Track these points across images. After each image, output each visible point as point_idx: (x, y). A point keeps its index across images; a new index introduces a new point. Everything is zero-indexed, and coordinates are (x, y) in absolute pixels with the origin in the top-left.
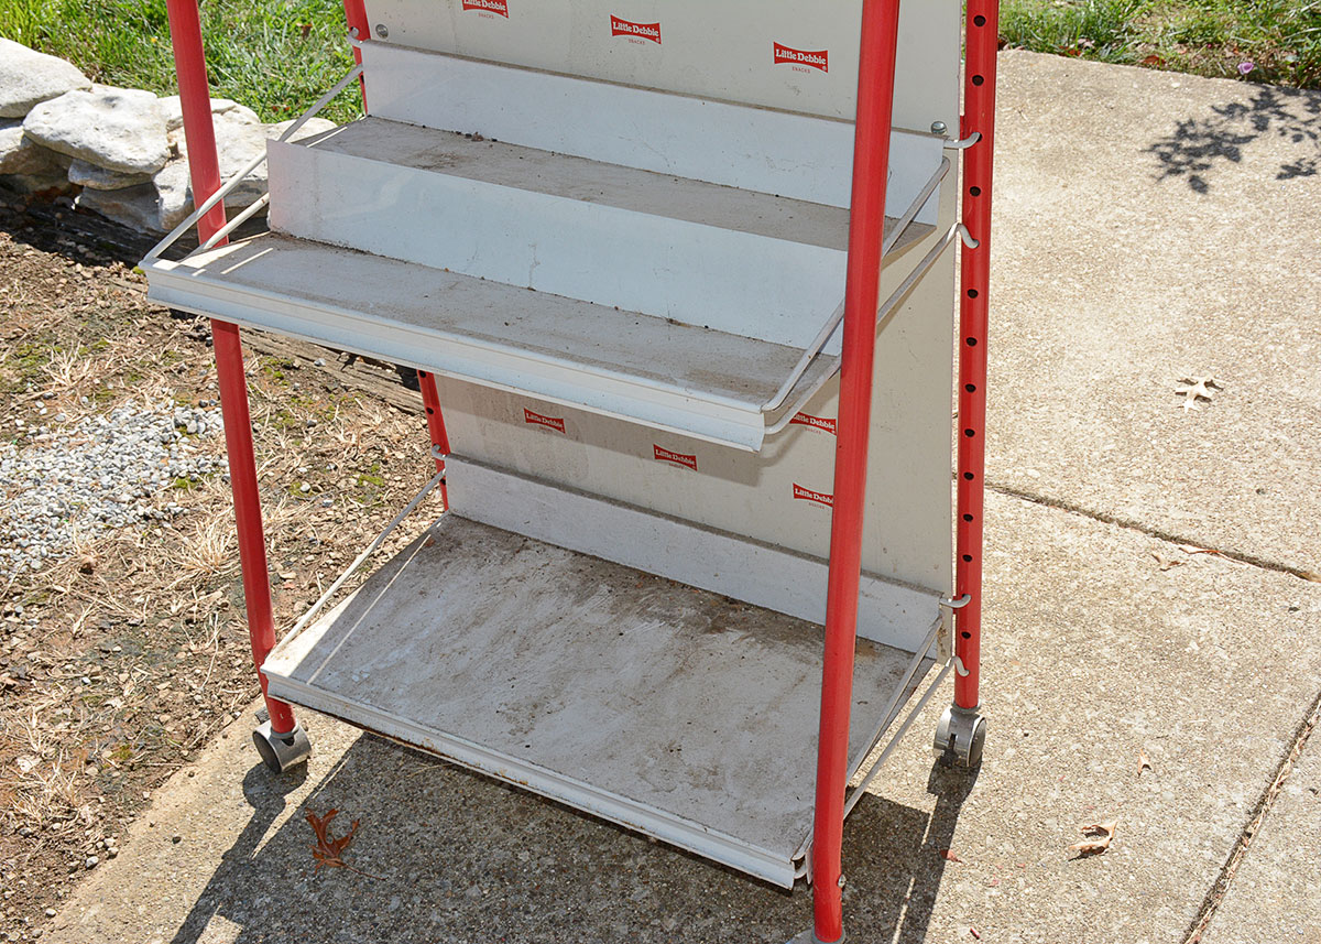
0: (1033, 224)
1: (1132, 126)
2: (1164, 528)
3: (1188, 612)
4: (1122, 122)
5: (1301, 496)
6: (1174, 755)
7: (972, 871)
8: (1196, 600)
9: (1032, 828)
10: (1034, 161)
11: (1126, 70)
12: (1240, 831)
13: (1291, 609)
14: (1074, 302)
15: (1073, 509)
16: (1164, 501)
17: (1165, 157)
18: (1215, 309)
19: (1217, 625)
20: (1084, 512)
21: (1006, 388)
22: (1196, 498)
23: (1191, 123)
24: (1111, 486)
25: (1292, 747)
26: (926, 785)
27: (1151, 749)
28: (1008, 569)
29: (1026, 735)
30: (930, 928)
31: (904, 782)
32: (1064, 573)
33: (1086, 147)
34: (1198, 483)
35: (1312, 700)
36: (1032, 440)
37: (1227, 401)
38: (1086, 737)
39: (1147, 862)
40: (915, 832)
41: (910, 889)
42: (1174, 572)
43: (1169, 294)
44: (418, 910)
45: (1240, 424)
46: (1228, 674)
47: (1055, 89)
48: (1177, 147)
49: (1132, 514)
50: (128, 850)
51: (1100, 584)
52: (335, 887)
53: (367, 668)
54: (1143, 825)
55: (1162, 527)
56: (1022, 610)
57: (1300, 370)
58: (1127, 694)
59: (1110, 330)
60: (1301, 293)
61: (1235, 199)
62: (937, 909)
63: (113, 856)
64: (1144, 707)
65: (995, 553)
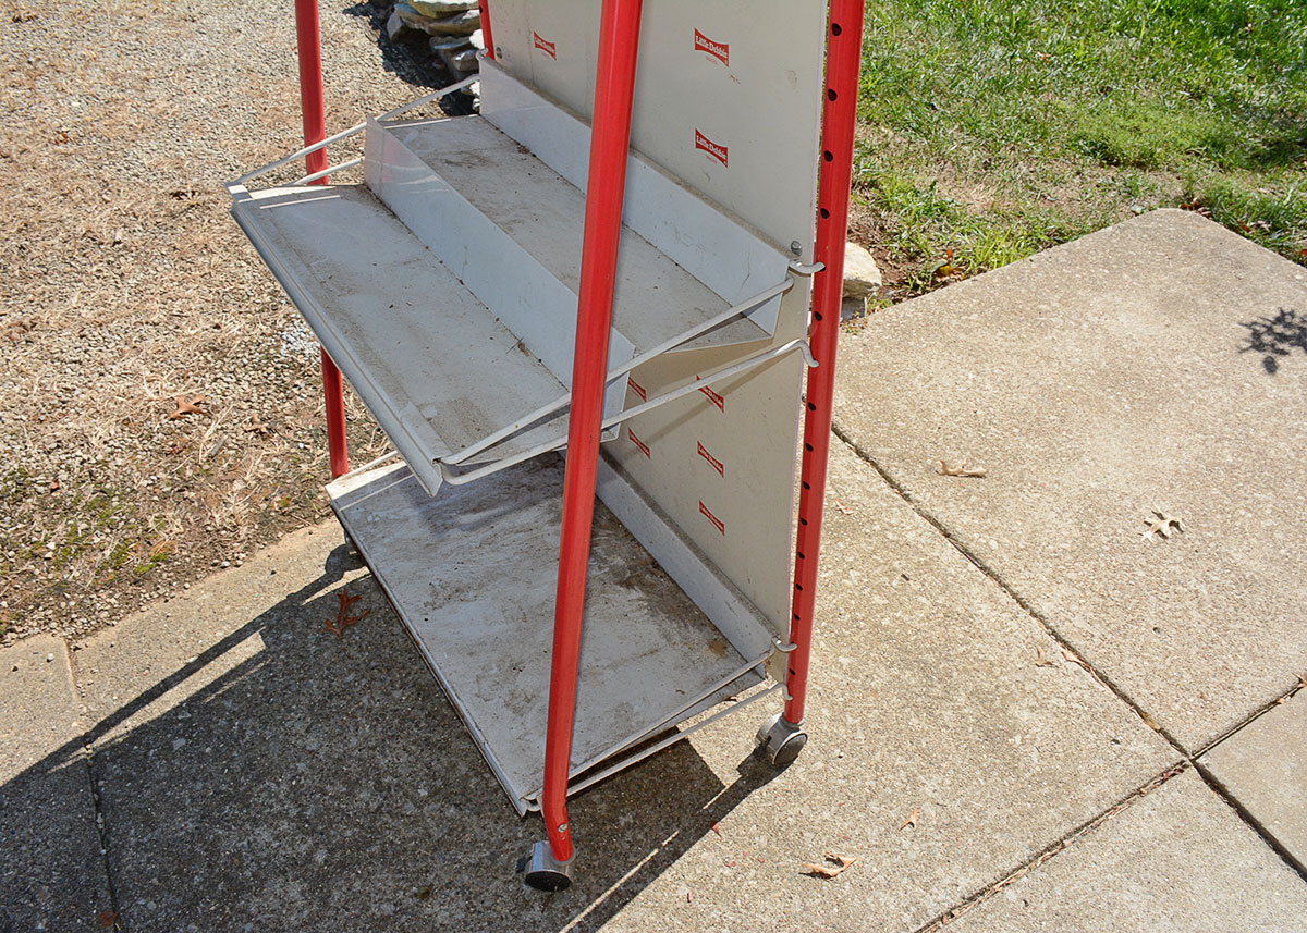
0: (1125, 346)
1: (1247, 297)
2: (1062, 631)
3: (1033, 709)
4: (1241, 291)
5: (1186, 647)
6: (940, 824)
7: (723, 847)
8: (1046, 701)
9: (791, 835)
10: (1157, 299)
11: (1268, 254)
12: (946, 910)
13: (1114, 740)
14: (1116, 418)
15: (1006, 586)
16: (1077, 608)
17: (1256, 335)
18: (1218, 465)
19: (1047, 730)
20: (1011, 592)
21: (1019, 468)
22: (1103, 615)
23: (1292, 314)
24: (1045, 579)
25: (1036, 857)
26: (739, 763)
27: (926, 811)
28: (921, 616)
29: (840, 757)
30: (662, 876)
31: (725, 754)
32: (961, 636)
33: (1203, 301)
34: (1113, 603)
35: (1078, 826)
36: (1011, 516)
37: (1180, 544)
38: (883, 779)
39: (857, 902)
40: (705, 796)
41: (670, 839)
42: (1046, 670)
43: (1191, 438)
44: (358, 689)
45: (1178, 567)
46: (1027, 775)
47: (1206, 250)
48: (1270, 330)
49: (1045, 608)
50: (248, 566)
51: (981, 657)
52: (328, 648)
53: (383, 514)
54: (875, 870)
55: (1060, 629)
56: (909, 653)
57: (1253, 540)
58: (939, 757)
59: (1128, 451)
60: (1293, 476)
61: (1290, 381)
62: (676, 864)
63: (238, 566)
64: (944, 774)
65: (920, 597)
